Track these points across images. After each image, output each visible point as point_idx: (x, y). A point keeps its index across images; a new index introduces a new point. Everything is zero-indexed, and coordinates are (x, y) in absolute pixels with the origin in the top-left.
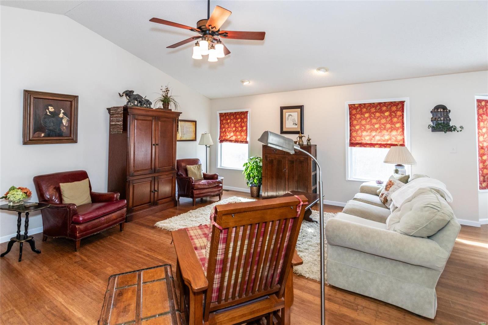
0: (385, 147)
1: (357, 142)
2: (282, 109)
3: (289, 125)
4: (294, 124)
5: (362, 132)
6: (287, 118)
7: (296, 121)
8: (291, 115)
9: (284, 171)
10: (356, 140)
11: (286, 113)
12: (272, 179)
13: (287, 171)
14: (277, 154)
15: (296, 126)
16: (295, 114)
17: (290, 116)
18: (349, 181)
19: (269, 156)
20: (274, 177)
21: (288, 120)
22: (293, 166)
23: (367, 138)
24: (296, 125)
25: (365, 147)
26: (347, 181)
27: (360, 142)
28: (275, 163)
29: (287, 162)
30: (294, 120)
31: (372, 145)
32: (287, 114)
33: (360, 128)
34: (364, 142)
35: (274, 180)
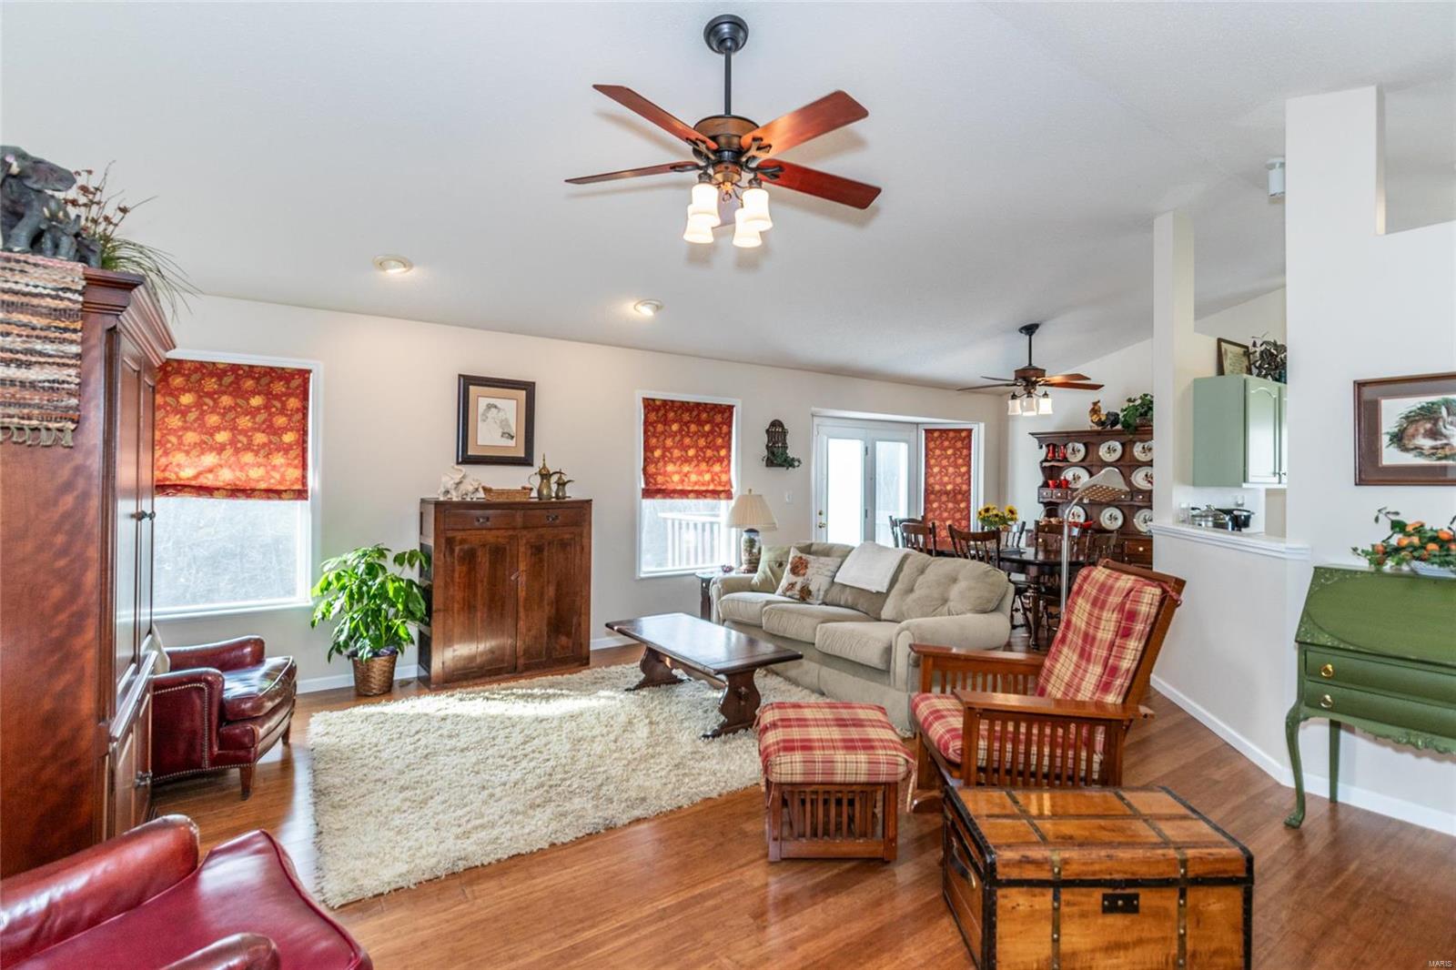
0: (705, 497)
1: (659, 486)
2: (467, 382)
3: (487, 436)
4: (504, 433)
5: (665, 464)
6: (483, 415)
7: (509, 426)
8: (496, 407)
9: (513, 578)
10: (656, 484)
11: (481, 399)
12: (469, 613)
13: (523, 579)
14: (490, 529)
15: (512, 443)
16: (509, 407)
17: (493, 409)
18: (643, 579)
19: (459, 535)
20: (479, 606)
21: (484, 421)
22: (541, 560)
23: (676, 478)
24: (512, 437)
25: (672, 498)
26: (636, 581)
27: (664, 487)
28: (484, 559)
29: (522, 549)
30: (505, 423)
31: (684, 494)
32: (483, 403)
33: (663, 456)
34: (671, 487)
35: (479, 614)
